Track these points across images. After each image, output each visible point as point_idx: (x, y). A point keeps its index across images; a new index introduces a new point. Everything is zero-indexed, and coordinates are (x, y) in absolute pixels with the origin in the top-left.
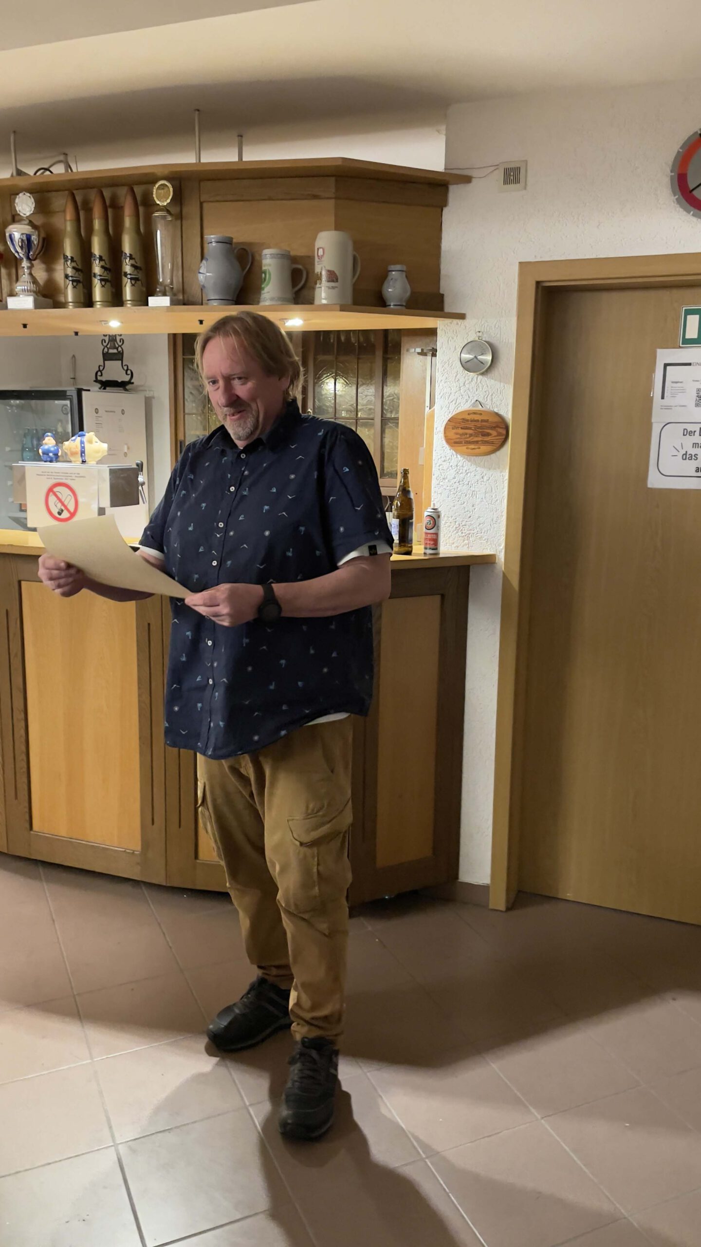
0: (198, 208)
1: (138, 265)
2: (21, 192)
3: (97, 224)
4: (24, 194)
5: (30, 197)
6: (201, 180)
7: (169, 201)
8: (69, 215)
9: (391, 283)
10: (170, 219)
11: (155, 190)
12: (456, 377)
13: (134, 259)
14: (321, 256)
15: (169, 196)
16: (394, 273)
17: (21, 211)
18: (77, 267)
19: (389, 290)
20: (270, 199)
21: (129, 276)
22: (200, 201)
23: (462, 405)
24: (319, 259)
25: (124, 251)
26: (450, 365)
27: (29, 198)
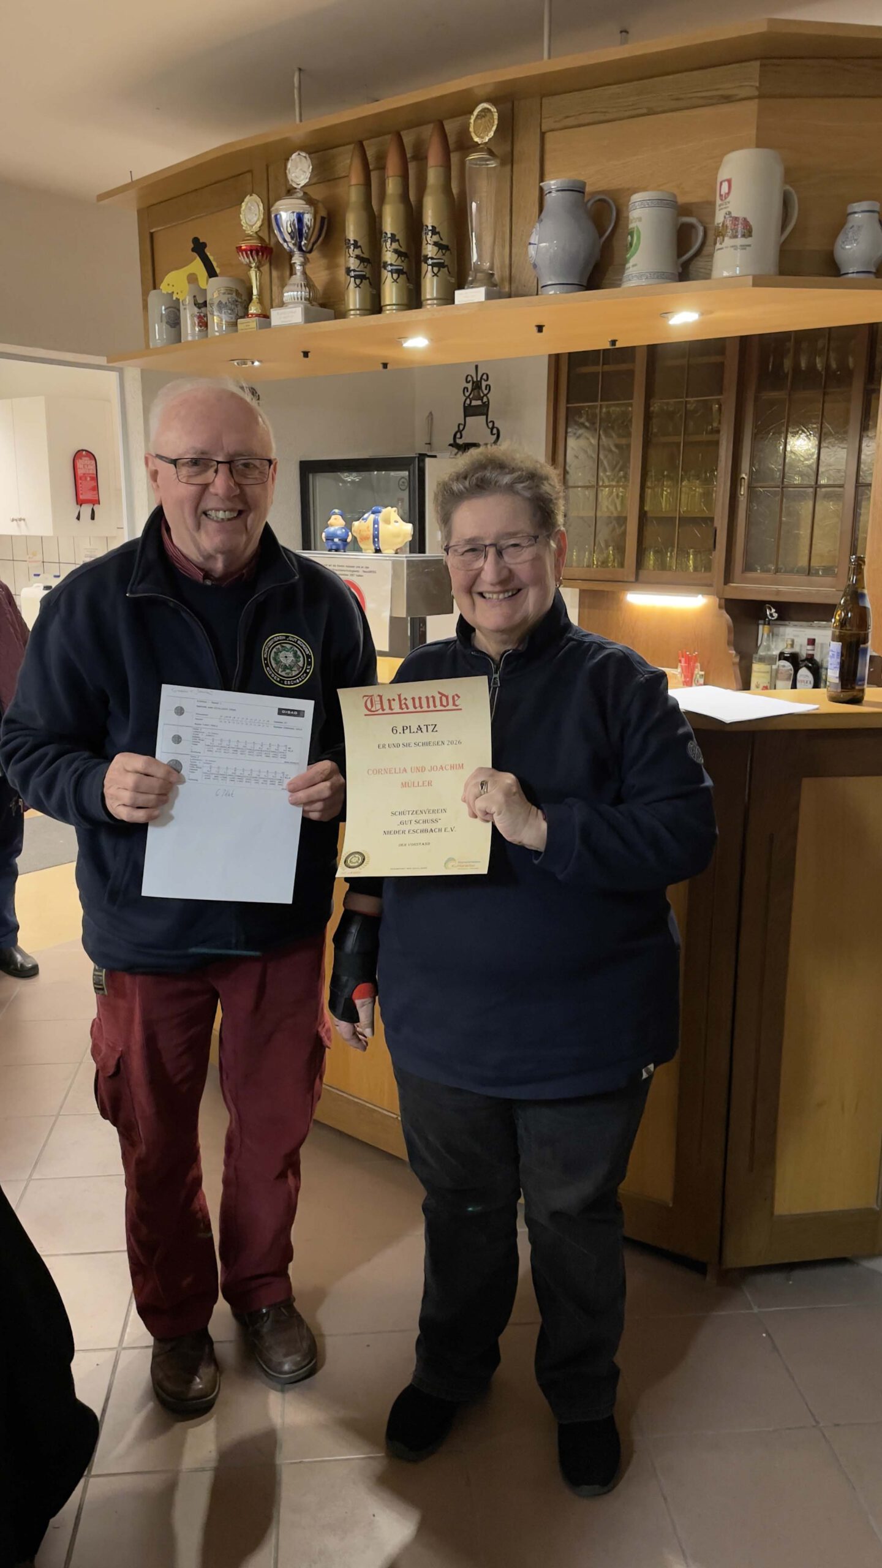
0: (538, 141)
1: (444, 242)
2: (295, 152)
3: (392, 186)
4: (299, 154)
5: (305, 157)
6: (543, 96)
7: (492, 134)
8: (355, 178)
9: (850, 234)
10: (493, 166)
11: (472, 121)
13: (438, 233)
14: (726, 194)
15: (493, 126)
16: (856, 215)
17: (294, 180)
18: (362, 255)
19: (847, 247)
20: (651, 112)
21: (430, 261)
22: (541, 129)
24: (722, 200)
25: (425, 224)
27: (304, 159)
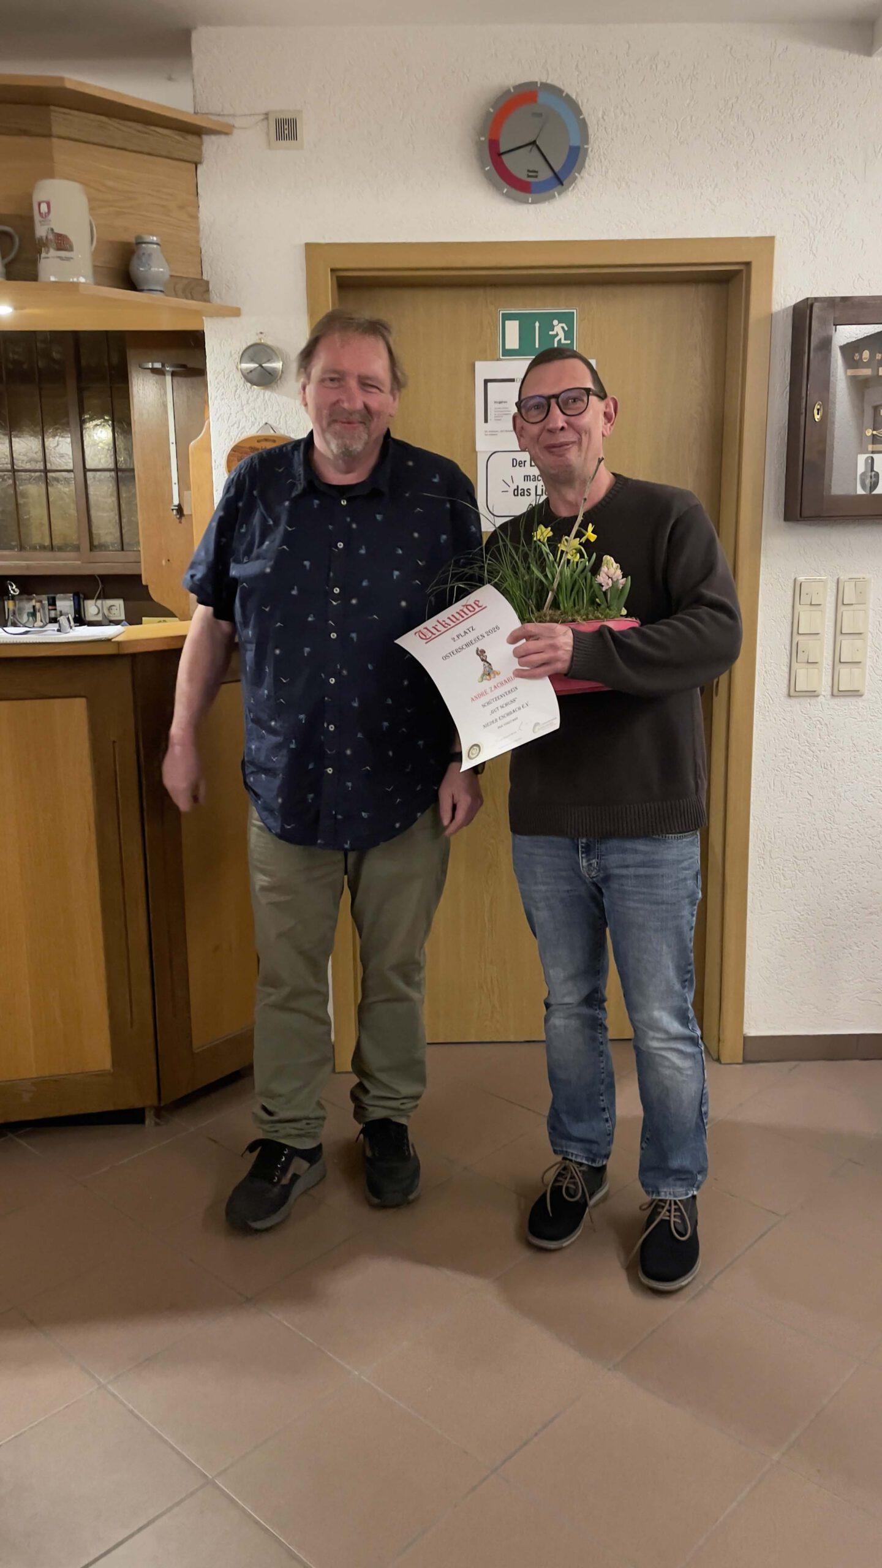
9: (146, 259)
12: (236, 391)
14: (45, 213)
16: (146, 245)
19: (141, 269)
23: (248, 430)
24: (42, 217)
26: (226, 377)
